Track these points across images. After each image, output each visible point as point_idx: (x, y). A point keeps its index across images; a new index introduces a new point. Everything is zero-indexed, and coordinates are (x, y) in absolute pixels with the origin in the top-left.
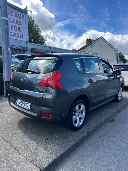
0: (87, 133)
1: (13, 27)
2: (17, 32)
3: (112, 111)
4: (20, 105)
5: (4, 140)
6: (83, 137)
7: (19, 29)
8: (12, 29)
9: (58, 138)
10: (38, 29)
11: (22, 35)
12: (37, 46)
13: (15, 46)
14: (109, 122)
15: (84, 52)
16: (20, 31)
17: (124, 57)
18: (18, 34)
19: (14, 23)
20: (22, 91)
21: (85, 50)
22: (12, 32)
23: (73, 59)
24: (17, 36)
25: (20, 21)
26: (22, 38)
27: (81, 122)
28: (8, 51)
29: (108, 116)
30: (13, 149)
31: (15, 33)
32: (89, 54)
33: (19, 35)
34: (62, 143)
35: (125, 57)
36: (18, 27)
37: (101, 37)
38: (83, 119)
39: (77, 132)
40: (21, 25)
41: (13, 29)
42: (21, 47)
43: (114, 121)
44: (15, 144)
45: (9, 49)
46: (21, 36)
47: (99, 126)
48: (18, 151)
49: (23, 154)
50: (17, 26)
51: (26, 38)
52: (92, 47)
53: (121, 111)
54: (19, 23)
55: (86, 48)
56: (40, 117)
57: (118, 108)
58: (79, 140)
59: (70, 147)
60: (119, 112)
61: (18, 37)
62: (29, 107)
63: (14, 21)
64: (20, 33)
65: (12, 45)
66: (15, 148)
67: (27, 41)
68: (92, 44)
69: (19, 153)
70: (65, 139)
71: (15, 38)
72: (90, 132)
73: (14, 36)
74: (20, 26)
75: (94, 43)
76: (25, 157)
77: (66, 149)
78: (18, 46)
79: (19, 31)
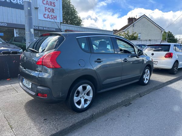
0: (91, 116)
1: (47, 9)
2: (50, 14)
3: (131, 94)
4: (25, 84)
5: (5, 117)
6: (83, 120)
7: (53, 10)
8: (45, 11)
9: (58, 119)
10: (74, 9)
11: (56, 16)
12: (76, 28)
13: (49, 28)
14: (124, 106)
15: (124, 31)
16: (54, 13)
17: (173, 37)
18: (51, 15)
19: (47, 5)
20: (25, 70)
21: (125, 29)
22: (46, 14)
23: (77, 37)
24: (50, 17)
25: (54, 3)
26: (56, 20)
27: (87, 104)
28: (30, 32)
29: (124, 100)
30: (8, 127)
31: (48, 15)
32: (129, 34)
33: (53, 17)
34: (58, 124)
35: (175, 37)
36: (52, 9)
37: (144, 15)
38: (89, 101)
39: (80, 114)
40: (54, 6)
41: (47, 11)
42: (54, 28)
43: (130, 105)
44: (12, 122)
45: (32, 30)
46: (55, 18)
47: (109, 109)
48: (12, 128)
49: (15, 132)
50: (51, 7)
51: (60, 19)
52: (133, 26)
53: (143, 95)
54: (53, 4)
55: (127, 28)
56: (37, 96)
57: (141, 92)
58: (78, 122)
59: (64, 128)
60: (141, 96)
61: (52, 19)
62: (30, 87)
63: (48, 3)
64: (53, 14)
65: (45, 27)
66: (11, 126)
67: (61, 23)
68: (133, 23)
69: (12, 131)
70: (64, 120)
71: (48, 19)
72: (95, 115)
73: (47, 18)
74: (53, 8)
75: (136, 22)
76: (16, 134)
77: (59, 130)
78: (52, 28)
79: (52, 12)
